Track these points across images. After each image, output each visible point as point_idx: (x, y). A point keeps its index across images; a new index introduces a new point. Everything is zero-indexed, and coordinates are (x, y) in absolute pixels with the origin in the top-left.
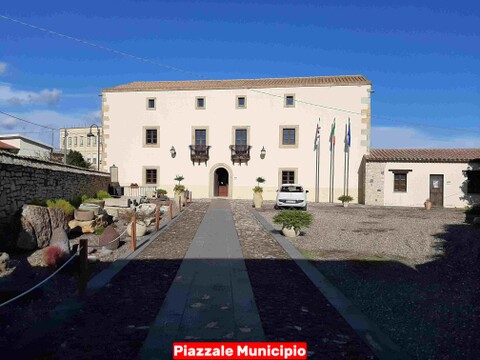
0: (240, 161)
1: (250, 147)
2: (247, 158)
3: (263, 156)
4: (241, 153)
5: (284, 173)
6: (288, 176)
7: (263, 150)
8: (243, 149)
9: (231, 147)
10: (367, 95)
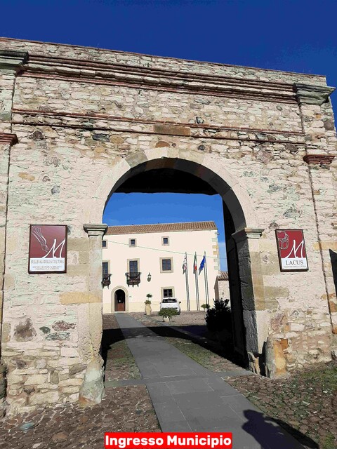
0: (133, 284)
1: (140, 274)
2: (138, 282)
3: (149, 280)
4: (134, 278)
5: (165, 291)
6: (168, 293)
7: (149, 275)
8: (135, 275)
9: (127, 274)
10: (215, 236)
